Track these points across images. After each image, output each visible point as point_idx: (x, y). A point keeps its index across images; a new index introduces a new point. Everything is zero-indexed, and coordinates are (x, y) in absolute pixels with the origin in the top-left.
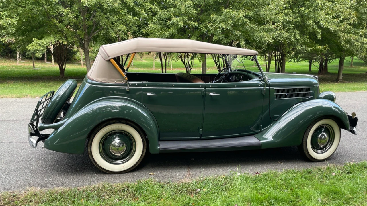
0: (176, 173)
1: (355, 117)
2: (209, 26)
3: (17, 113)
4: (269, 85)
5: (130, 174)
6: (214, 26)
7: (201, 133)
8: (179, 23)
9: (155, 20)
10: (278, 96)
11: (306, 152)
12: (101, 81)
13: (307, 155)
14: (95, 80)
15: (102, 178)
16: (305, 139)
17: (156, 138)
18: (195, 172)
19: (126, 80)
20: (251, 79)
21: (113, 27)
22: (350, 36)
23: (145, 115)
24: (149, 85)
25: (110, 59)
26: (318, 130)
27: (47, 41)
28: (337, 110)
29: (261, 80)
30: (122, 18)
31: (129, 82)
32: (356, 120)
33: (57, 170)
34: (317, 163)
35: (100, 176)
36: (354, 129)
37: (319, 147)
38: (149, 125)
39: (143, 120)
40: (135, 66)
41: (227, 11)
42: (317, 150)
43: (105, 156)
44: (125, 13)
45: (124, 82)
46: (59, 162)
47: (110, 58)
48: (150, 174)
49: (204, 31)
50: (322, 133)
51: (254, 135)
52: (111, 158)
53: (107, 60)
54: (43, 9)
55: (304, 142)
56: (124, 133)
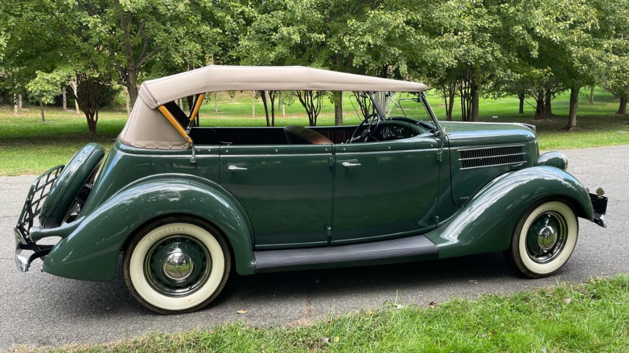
0: (287, 309)
1: (604, 195)
2: (345, 40)
3: (7, 203)
4: (448, 144)
5: (203, 314)
6: (354, 39)
7: (329, 234)
8: (293, 37)
9: (250, 32)
10: (465, 164)
11: (518, 262)
12: (144, 146)
13: (520, 267)
14: (132, 144)
15: (152, 323)
16: (515, 239)
17: (248, 246)
18: (321, 305)
19: (190, 143)
20: (416, 133)
21: (178, 45)
22: (588, 51)
23: (227, 205)
24: (231, 152)
25: (159, 106)
26: (539, 222)
27: (62, 74)
28: (570, 185)
29: (435, 136)
30: (193, 29)
31: (195, 147)
32: (604, 201)
33: (69, 310)
34: (539, 280)
35: (147, 320)
36: (602, 217)
37: (541, 252)
38: (234, 223)
39: (224, 215)
40: (221, 113)
41: (374, 13)
42: (538, 256)
43: (155, 282)
44: (198, 21)
45: (186, 146)
46: (73, 295)
47: (159, 103)
48: (238, 312)
49: (335, 49)
50: (544, 226)
51: (425, 234)
52: (166, 286)
53: (153, 107)
54: (52, 17)
55: (514, 244)
56: (190, 240)
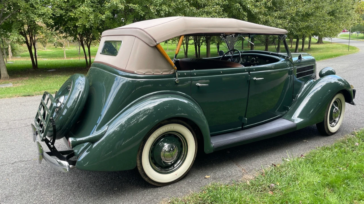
2: (151, 8)
4: (294, 65)
7: (246, 122)
10: (298, 76)
12: (144, 73)
14: (135, 72)
16: (326, 115)
19: (175, 69)
24: (197, 74)
31: (178, 72)
32: (354, 91)
34: (333, 136)
36: (353, 100)
38: (200, 119)
42: (332, 123)
45: (172, 72)
47: (157, 43)
48: (205, 177)
49: (141, 14)
50: (334, 108)
51: (282, 117)
52: (163, 167)
53: (152, 45)
55: (325, 118)
